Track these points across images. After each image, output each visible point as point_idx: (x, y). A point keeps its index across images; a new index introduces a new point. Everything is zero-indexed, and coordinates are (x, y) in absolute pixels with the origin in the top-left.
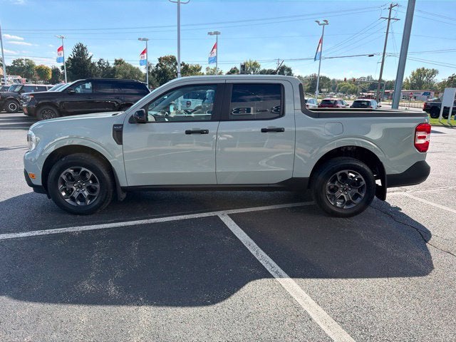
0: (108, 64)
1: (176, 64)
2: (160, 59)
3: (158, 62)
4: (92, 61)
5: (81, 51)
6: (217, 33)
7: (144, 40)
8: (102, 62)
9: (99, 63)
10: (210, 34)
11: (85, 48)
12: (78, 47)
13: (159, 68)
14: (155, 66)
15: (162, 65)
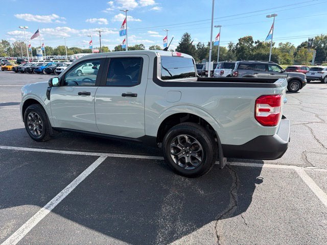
0: (204, 45)
1: (252, 42)
2: (240, 40)
3: (238, 42)
4: (193, 44)
5: (186, 38)
6: (274, 15)
7: (218, 26)
8: (200, 44)
9: (198, 45)
10: (268, 16)
11: (189, 36)
12: (185, 36)
13: (239, 46)
14: (236, 44)
15: (241, 44)
